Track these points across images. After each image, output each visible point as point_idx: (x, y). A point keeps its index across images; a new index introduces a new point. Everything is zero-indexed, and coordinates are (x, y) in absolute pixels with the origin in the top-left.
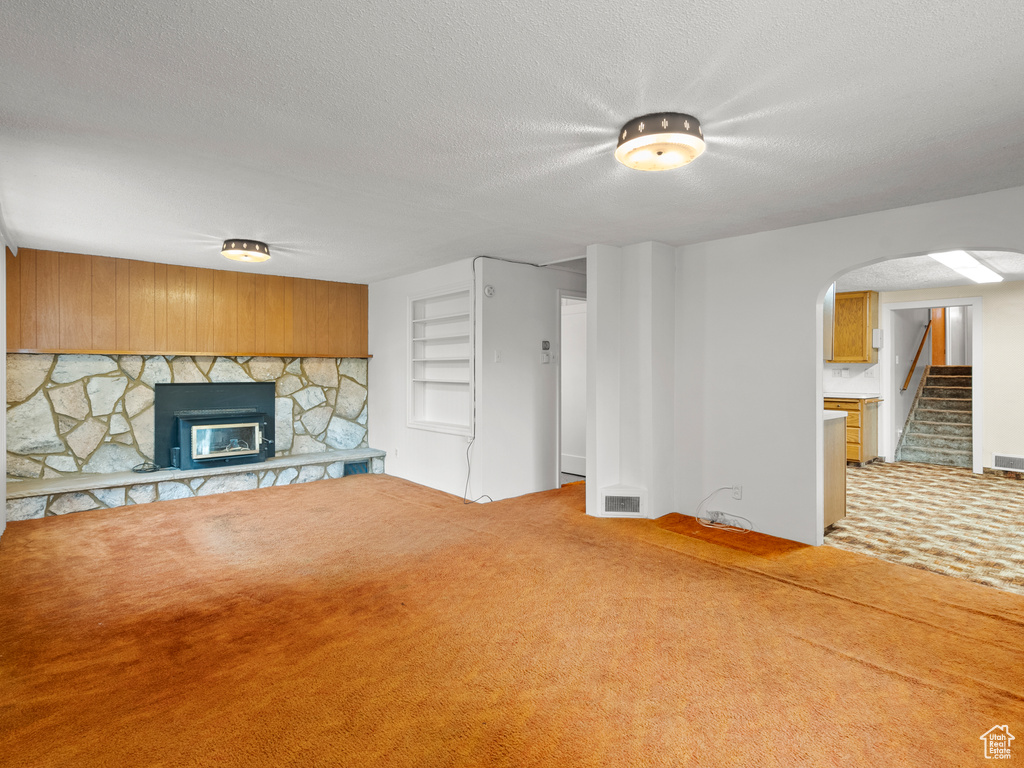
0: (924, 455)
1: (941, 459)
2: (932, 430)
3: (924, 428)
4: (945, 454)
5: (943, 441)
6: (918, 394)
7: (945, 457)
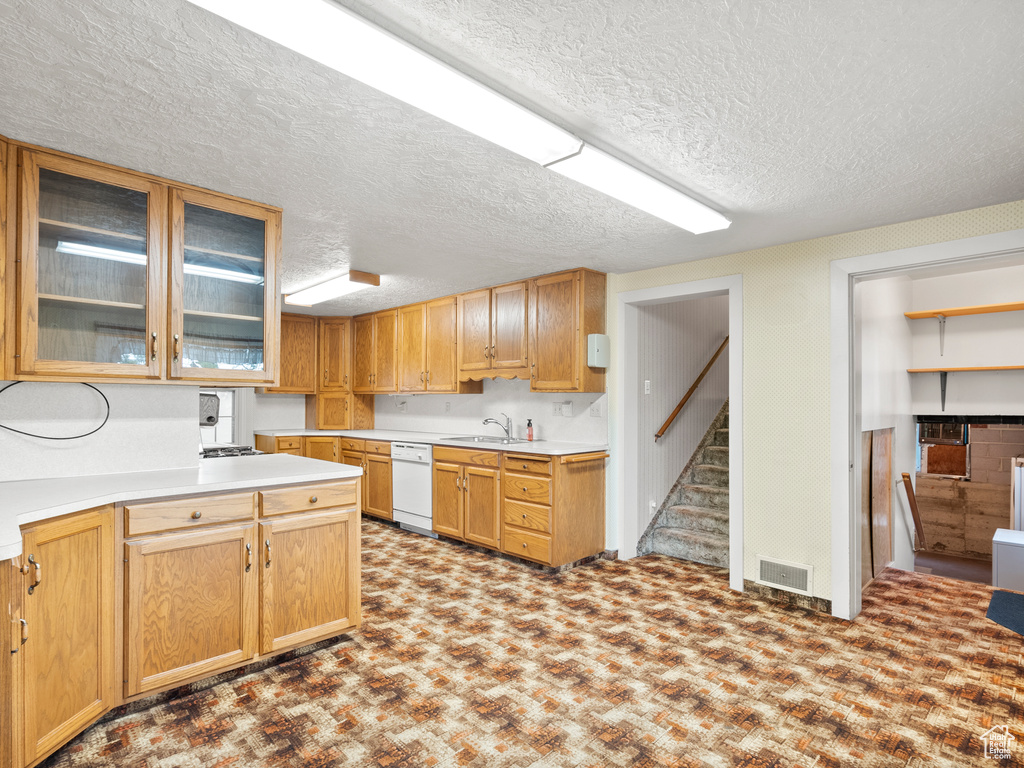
0: (680, 546)
1: (703, 554)
2: (707, 501)
3: (697, 497)
4: (708, 546)
5: (713, 522)
6: (704, 441)
7: (708, 552)
